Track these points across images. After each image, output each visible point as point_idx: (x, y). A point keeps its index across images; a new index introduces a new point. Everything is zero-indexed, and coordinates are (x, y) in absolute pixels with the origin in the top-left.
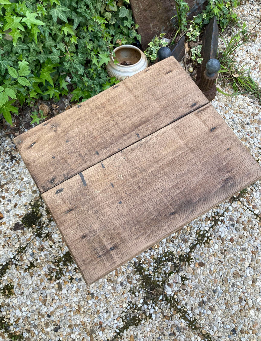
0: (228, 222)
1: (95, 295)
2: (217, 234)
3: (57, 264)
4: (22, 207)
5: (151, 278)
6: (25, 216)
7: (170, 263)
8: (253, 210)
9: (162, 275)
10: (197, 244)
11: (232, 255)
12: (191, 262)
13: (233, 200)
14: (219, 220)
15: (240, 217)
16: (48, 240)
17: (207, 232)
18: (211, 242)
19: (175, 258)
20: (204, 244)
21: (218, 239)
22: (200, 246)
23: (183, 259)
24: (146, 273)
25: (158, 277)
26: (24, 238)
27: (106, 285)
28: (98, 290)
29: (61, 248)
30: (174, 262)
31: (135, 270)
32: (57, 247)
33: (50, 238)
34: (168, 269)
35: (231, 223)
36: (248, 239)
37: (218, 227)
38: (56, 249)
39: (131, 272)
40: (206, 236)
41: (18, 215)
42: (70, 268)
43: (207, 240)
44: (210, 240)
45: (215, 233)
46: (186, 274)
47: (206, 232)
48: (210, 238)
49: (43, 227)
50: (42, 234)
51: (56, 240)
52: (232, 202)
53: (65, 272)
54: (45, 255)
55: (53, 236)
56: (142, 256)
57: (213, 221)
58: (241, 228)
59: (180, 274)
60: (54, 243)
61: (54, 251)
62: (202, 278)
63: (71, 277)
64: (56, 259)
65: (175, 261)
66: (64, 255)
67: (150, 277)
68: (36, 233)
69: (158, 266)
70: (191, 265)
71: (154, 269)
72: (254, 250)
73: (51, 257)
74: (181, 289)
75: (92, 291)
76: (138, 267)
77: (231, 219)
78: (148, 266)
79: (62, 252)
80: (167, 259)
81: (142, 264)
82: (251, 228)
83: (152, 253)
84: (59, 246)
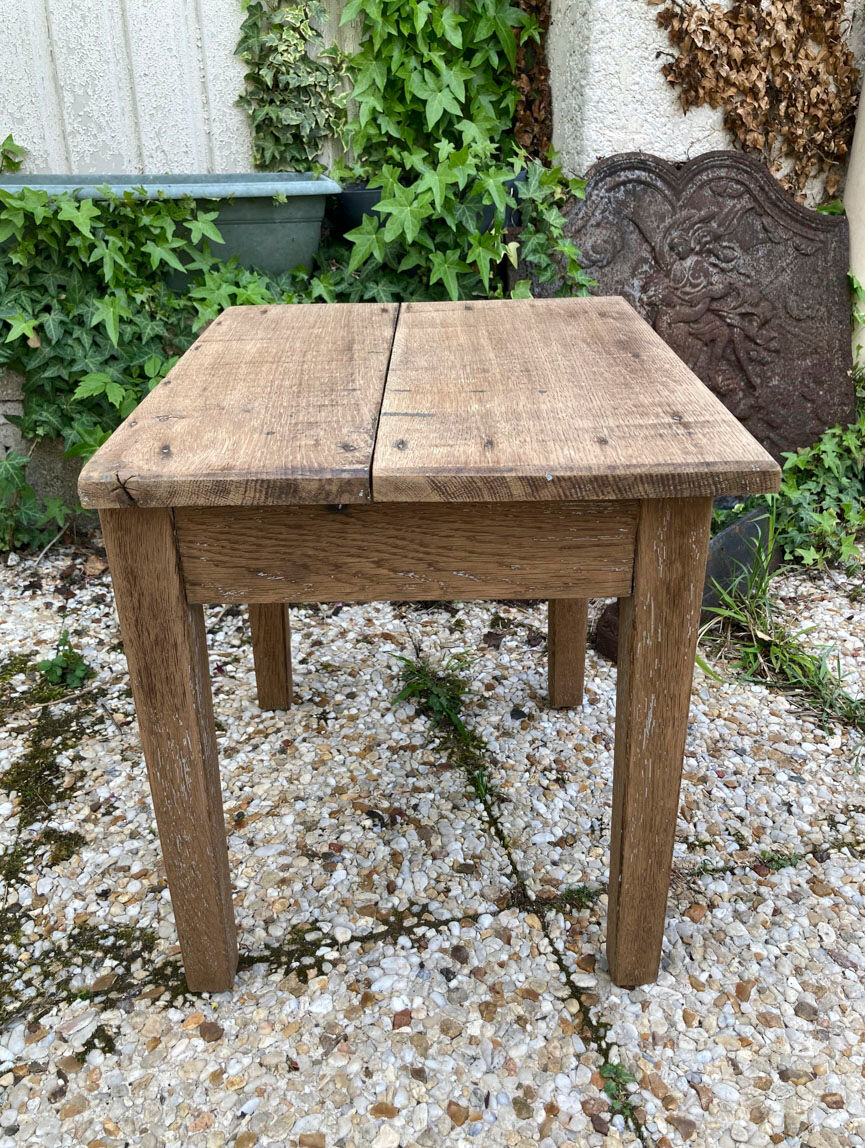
0: (438, 955)
2: (365, 968)
5: (8, 971)
7: (116, 963)
8: (573, 968)
9: (47, 983)
10: (262, 959)
11: (355, 1067)
12: (185, 1000)
13: (517, 899)
14: (409, 931)
15: (502, 965)
17: (334, 943)
18: (315, 983)
19: (146, 962)
20: (287, 973)
21: (349, 987)
22: (270, 972)
23: (167, 978)
24: (11, 949)
25: (28, 984)
30: (128, 969)
34: (86, 978)
35: (448, 962)
36: (472, 1051)
37: (390, 950)
40: (319, 953)
43: (311, 967)
44: (321, 973)
45: (357, 961)
46: (125, 1030)
47: (329, 941)
48: (327, 967)
52: (508, 907)
56: (56, 900)
57: (385, 922)
58: (475, 999)
59: (107, 1015)
62: (166, 1079)
65: (136, 966)
67: (6, 967)
69: (68, 950)
70: (172, 1010)
71: (46, 954)
72: (463, 1103)
74: (52, 1069)
77: (459, 953)
78: (41, 936)
80: (121, 947)
81: (29, 918)
82: (520, 1019)
83: (93, 908)
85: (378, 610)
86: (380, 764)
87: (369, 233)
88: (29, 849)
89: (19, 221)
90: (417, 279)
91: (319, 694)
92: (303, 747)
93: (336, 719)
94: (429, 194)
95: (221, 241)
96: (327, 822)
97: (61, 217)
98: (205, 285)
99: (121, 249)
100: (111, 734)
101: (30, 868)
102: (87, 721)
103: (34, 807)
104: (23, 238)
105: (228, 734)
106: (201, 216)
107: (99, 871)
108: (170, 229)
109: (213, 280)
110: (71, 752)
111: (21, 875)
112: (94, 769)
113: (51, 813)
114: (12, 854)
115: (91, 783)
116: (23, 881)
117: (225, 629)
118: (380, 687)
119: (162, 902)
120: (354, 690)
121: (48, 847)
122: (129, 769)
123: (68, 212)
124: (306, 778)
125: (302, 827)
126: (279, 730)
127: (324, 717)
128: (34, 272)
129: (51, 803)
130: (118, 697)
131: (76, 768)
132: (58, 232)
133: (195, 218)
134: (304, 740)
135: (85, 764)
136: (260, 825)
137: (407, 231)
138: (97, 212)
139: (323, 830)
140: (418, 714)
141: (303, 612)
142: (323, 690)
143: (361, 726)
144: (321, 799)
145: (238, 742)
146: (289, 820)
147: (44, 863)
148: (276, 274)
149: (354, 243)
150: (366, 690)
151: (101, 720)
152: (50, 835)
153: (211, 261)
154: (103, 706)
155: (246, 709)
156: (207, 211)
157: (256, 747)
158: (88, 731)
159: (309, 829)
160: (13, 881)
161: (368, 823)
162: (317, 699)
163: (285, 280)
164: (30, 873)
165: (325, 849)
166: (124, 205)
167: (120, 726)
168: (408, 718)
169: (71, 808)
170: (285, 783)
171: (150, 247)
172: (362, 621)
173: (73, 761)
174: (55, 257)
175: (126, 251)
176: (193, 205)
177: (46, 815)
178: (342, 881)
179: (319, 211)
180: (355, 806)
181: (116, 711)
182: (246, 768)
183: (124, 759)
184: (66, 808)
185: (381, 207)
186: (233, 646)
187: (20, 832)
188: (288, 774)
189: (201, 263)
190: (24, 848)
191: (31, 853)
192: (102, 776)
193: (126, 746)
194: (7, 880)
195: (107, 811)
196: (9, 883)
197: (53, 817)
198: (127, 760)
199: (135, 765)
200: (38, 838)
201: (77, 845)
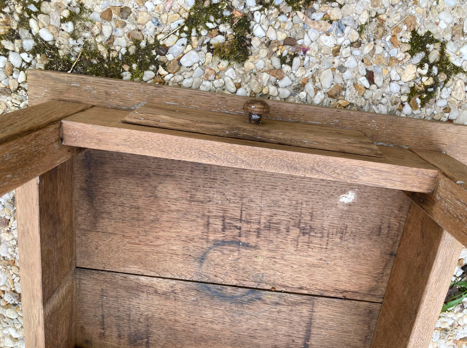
88: (222, 17)
101: (204, 33)
111: (194, 30)
112: (340, 6)
113: (269, 5)
114: (212, 5)
115: (321, 15)
116: (189, 37)
121: (229, 32)
122: (348, 42)
140: (466, 268)
147: (212, 41)
160: (186, 29)
164: (199, 35)
168: (461, 260)
169: (283, 18)
183: (361, 29)
184: (282, 13)
190: (222, 10)
191: (219, 21)
192: (331, 22)
193: (384, 17)
194: (185, 22)
195: (286, 57)
196: (183, 27)
197: (266, 9)
198: (360, 32)
199: (357, 44)
200: (238, 14)
201: (237, 59)
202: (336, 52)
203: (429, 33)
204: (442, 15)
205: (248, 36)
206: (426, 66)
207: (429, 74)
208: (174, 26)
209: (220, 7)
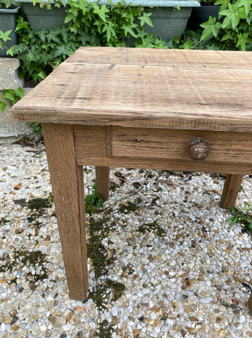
1: (18, 323)
3: (17, 254)
4: (41, 192)
6: (37, 199)
16: (34, 229)
26: (16, 213)
27: (42, 321)
28: (27, 319)
29: (37, 243)
31: (98, 331)
32: (35, 241)
33: (37, 228)
38: (32, 241)
39: (90, 329)
41: (32, 195)
42: (25, 268)
49: (42, 215)
50: (34, 220)
51: (40, 234)
53: (16, 270)
54: (17, 239)
55: (41, 228)
56: (122, 320)
60: (36, 235)
61: (28, 241)
63: (16, 278)
64: (22, 249)
66: (33, 251)
68: (30, 216)
73: (19, 245)
75: (19, 315)
76: (104, 330)
79: (34, 247)
81: (114, 330)
83: (139, 327)
84: (37, 241)
85: (206, 179)
86: (238, 257)
87: (211, 24)
88: (103, 290)
89: (76, 14)
90: (225, 45)
91: (198, 218)
92: (202, 245)
93: (209, 231)
94: (243, 8)
95: (152, 26)
96: (226, 287)
97: (94, 12)
98: (142, 43)
99: (113, 27)
100: (120, 231)
101: (106, 300)
102: (109, 223)
103: (99, 267)
104: (76, 21)
105: (168, 235)
106: (145, 14)
107: (136, 305)
108: (132, 19)
109: (146, 42)
110: (106, 239)
111: (103, 304)
112: (118, 249)
113: (107, 271)
114: (97, 292)
115: (119, 256)
117: (149, 183)
118: (222, 217)
119: (169, 326)
120: (212, 217)
121: (111, 290)
122: (132, 250)
123: (97, 11)
124: (208, 261)
125: (215, 288)
126: (188, 235)
127: (204, 229)
128: (78, 35)
129: (105, 266)
130: (118, 212)
131: (112, 247)
132: (90, 19)
133: (142, 15)
134: (200, 241)
135: (114, 245)
136: (197, 285)
137: (232, 24)
138: (108, 11)
139: (226, 291)
140: (243, 231)
141: (177, 177)
142: (199, 216)
143: (222, 236)
144: (219, 273)
145: (173, 240)
146: (209, 283)
147: (111, 298)
148: (168, 41)
149: (204, 29)
150: (217, 218)
151: (114, 224)
152: (110, 283)
153: (144, 34)
154: (114, 217)
155: (171, 223)
156: (147, 12)
157: (181, 243)
158: (110, 229)
159: (220, 290)
160: (101, 307)
161: (244, 289)
162: (198, 221)
163: (170, 43)
164: (106, 303)
165: (231, 302)
166: (116, 8)
167: (123, 227)
168: (239, 233)
169: (114, 269)
170: (200, 263)
171: (124, 27)
172: (202, 184)
173: (108, 244)
174: (86, 30)
175: (115, 28)
176: (143, 9)
177: (105, 272)
178: (245, 322)
179: (188, 15)
180: (236, 279)
181: (119, 219)
182: (181, 254)
183: (129, 245)
184: (112, 269)
185: (222, 13)
186: (155, 191)
187: (96, 280)
188: (200, 259)
189: (141, 35)
190: (101, 289)
191: (104, 292)
192: (123, 253)
193: (128, 237)
194: (98, 306)
195: (130, 272)
196: (99, 308)
197: (108, 273)
198: (130, 245)
199: (135, 248)
200: (105, 284)
201: (123, 290)
202: (135, 255)
203: (139, 227)
204: (134, 223)
205: (115, 283)
206: (150, 229)
207: (154, 229)
208: (97, 312)
209: (99, 290)
